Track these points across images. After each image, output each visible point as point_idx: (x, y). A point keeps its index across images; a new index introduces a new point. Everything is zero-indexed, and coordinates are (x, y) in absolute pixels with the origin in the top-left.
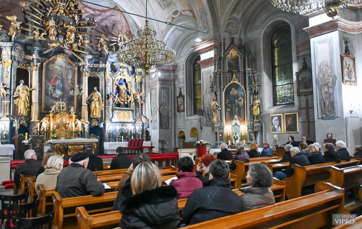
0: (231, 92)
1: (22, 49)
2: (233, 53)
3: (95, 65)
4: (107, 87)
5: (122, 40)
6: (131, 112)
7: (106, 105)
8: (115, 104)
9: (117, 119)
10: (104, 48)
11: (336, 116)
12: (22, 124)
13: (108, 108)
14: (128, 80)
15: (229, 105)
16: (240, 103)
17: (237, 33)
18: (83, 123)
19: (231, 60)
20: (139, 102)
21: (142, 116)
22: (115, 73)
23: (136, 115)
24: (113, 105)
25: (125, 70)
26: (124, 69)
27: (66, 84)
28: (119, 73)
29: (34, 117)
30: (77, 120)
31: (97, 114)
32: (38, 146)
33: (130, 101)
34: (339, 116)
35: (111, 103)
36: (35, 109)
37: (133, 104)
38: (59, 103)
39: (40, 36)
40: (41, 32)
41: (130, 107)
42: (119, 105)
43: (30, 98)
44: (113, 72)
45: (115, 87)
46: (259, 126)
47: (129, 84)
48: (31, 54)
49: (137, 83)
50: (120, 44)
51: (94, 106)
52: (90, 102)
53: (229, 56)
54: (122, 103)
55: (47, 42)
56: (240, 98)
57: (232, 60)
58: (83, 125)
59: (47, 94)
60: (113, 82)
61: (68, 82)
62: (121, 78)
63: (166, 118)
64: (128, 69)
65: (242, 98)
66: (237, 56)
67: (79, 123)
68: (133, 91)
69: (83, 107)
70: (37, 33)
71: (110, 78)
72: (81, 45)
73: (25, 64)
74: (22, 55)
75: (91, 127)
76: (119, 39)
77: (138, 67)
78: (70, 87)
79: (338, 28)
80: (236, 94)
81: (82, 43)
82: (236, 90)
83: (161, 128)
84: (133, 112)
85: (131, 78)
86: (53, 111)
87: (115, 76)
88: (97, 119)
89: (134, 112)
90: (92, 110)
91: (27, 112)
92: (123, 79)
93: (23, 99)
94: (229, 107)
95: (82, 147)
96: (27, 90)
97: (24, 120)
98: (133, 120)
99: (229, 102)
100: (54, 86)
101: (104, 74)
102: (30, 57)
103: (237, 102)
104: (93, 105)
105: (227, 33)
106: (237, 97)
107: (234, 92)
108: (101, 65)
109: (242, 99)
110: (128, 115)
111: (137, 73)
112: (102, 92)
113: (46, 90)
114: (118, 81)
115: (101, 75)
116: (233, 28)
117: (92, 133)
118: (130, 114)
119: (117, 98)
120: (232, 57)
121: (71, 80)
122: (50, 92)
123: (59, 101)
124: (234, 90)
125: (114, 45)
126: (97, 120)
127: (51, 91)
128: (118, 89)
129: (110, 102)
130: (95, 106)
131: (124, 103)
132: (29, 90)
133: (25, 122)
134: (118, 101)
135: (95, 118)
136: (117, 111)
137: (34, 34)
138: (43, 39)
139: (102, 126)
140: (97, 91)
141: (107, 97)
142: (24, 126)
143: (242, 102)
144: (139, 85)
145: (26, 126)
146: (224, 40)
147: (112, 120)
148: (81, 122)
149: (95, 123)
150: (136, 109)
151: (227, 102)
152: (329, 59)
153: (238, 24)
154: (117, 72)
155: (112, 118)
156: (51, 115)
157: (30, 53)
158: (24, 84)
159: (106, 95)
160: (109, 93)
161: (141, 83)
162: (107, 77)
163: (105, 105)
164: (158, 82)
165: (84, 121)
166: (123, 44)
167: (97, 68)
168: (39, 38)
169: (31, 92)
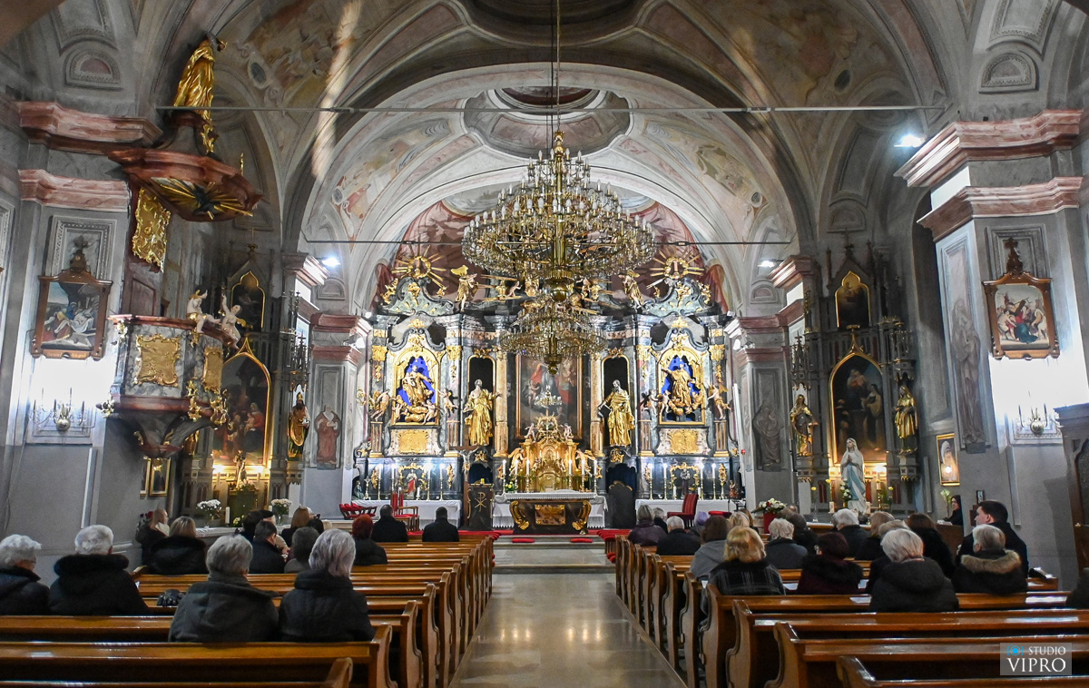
0: (849, 380)
1: (478, 323)
2: (852, 282)
3: (617, 333)
4: (641, 378)
5: (676, 269)
6: (700, 431)
7: (642, 417)
8: (663, 415)
9: (668, 447)
10: (632, 295)
11: (987, 444)
12: (478, 463)
13: (647, 424)
14: (690, 358)
15: (846, 413)
16: (871, 405)
17: (865, 230)
18: (590, 458)
19: (845, 300)
20: (719, 407)
21: (729, 439)
22: (661, 345)
23: (715, 437)
24: (658, 416)
25: (685, 335)
26: (682, 335)
27: (560, 379)
28: (671, 344)
29: (499, 450)
30: (579, 452)
31: (621, 439)
32: (480, 504)
33: (700, 406)
34: (991, 443)
35: (654, 412)
36: (501, 431)
37: (706, 415)
38: (544, 418)
39: (507, 293)
40: (509, 285)
41: (700, 420)
42: (672, 416)
43: (492, 413)
44: (655, 344)
45: (663, 378)
46: (913, 466)
47: (695, 368)
48: (493, 330)
49: (714, 364)
50: (670, 282)
51: (613, 422)
52: (605, 412)
53: (841, 290)
54: (680, 411)
55: (523, 302)
56: (871, 395)
57: (849, 299)
58: (590, 463)
59: (525, 402)
60: (657, 366)
61: (565, 375)
62: (676, 356)
63: (774, 443)
64: (690, 333)
65: (878, 393)
66: (861, 289)
67: (583, 457)
68: (707, 382)
69: (592, 424)
70: (502, 289)
71: (649, 359)
72: (588, 297)
73: (485, 349)
74: (479, 333)
75: (610, 466)
76: (669, 269)
77: (715, 327)
78: (568, 385)
79: (972, 213)
80: (860, 383)
81: (588, 292)
82: (862, 373)
83: (761, 468)
84: (707, 432)
85: (699, 353)
86: (531, 435)
87: (662, 352)
88: (621, 450)
89: (711, 430)
90: (610, 430)
91: (488, 439)
92: (680, 357)
93: (480, 415)
94: (844, 418)
95: (562, 507)
96: (487, 398)
97: (481, 455)
98: (709, 450)
99: (843, 405)
100: (538, 385)
101: (636, 351)
102: (491, 335)
103: (865, 405)
104: (611, 420)
105: (835, 235)
106: (863, 391)
107: (856, 379)
108: (629, 333)
109: (878, 397)
110: (693, 437)
111: (713, 340)
112: (632, 390)
113: (524, 395)
114: (669, 363)
115: (628, 355)
116: (853, 220)
117: (618, 480)
118: (700, 436)
119: (666, 402)
120: (850, 292)
121: (570, 370)
122: (530, 398)
123: (545, 414)
124: (857, 373)
125: (656, 286)
127: (532, 396)
128: (670, 379)
129: (652, 410)
130: (615, 421)
131: (685, 411)
132: (490, 398)
134: (670, 408)
135: (616, 447)
136: (667, 431)
137: (498, 292)
138: (515, 297)
139: (633, 464)
140: (620, 389)
141: (642, 400)
142: (482, 465)
143: (878, 403)
144: (719, 367)
145: (486, 466)
146: (829, 252)
147: (658, 449)
148: (587, 456)
149: (618, 458)
150: (714, 424)
151: (839, 404)
152: (965, 294)
153: (864, 210)
154: (666, 343)
155: (657, 446)
156: (527, 443)
157: (491, 328)
158: (482, 387)
159: (641, 396)
160: (646, 392)
161: (723, 362)
162: (640, 358)
163: (639, 418)
164: (748, 359)
165: (591, 454)
166: (679, 280)
167: (621, 340)
168: (508, 298)
169: (493, 400)
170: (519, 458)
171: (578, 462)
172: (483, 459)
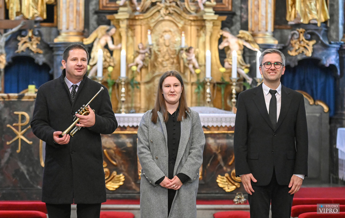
12: (24, 54)
18: (248, 46)
30: (226, 34)
67: (235, 45)
88: (310, 30)
97: (30, 39)
126: (312, 34)
133: (35, 46)
135: (301, 25)
142: (32, 59)
148: (242, 42)
149: (302, 48)
165: (250, 39)
170: (106, 46)
171: (223, 54)
172: (34, 48)
